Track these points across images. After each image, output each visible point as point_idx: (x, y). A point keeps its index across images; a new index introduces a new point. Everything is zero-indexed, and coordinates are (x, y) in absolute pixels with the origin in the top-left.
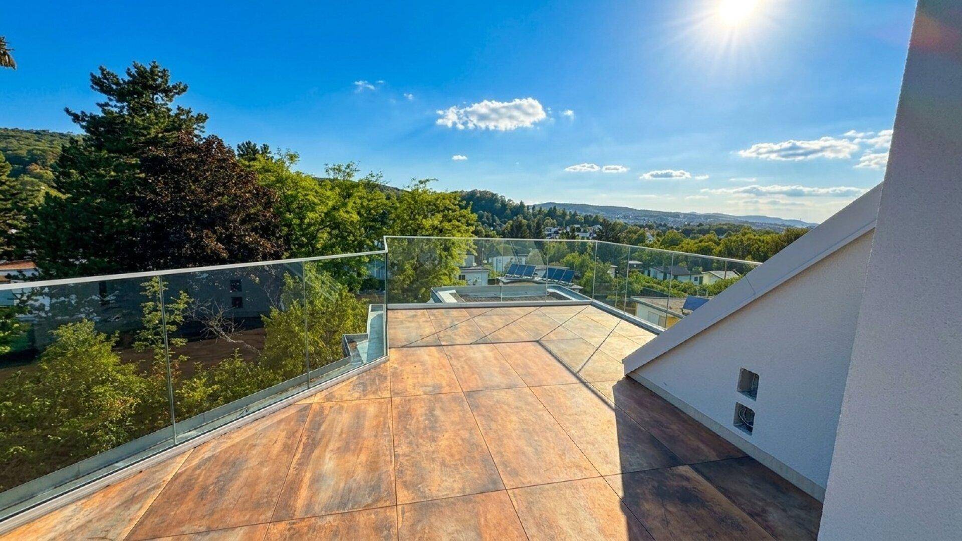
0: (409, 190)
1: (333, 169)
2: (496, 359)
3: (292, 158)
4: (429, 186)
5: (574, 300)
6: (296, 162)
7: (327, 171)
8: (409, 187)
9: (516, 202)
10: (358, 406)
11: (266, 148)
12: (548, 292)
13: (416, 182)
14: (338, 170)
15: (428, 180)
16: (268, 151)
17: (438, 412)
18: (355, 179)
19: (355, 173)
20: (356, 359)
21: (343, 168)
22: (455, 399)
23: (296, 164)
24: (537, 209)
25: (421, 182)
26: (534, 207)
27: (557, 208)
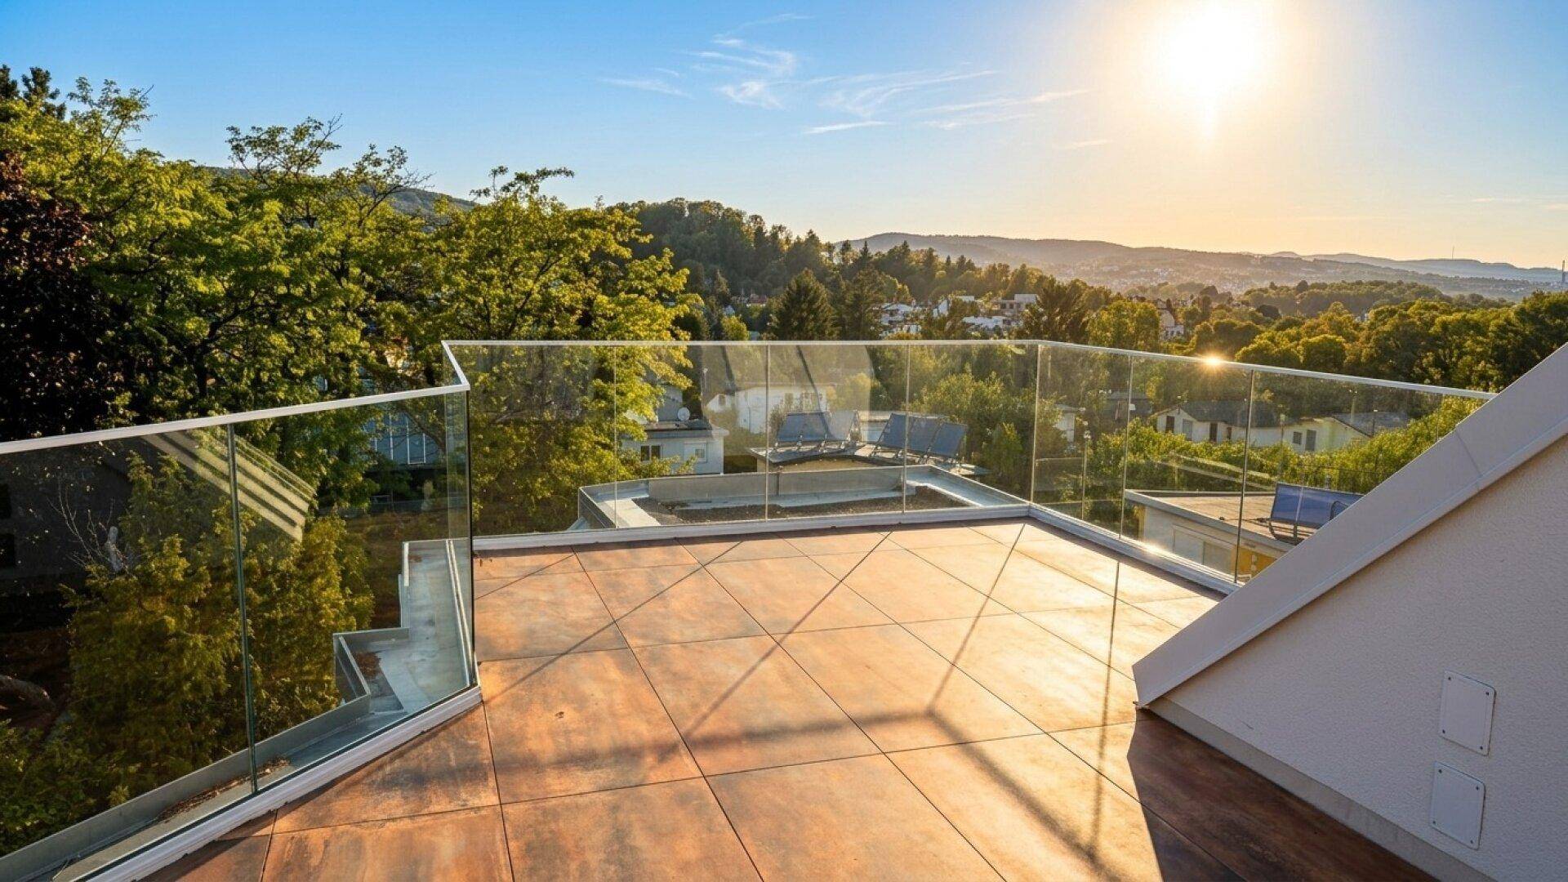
0: (484, 201)
1: (254, 143)
2: (787, 678)
3: (125, 109)
4: (546, 187)
5: (978, 505)
6: (140, 122)
7: (238, 149)
8: (486, 192)
9: (798, 232)
10: (407, 836)
11: (40, 79)
12: (909, 487)
13: (509, 177)
14: (267, 142)
15: (544, 174)
16: (51, 91)
17: (640, 839)
18: (323, 169)
19: (325, 156)
20: (384, 701)
21: (285, 138)
22: (683, 800)
23: (137, 127)
24: (857, 250)
25: (521, 178)
26: (846, 246)
27: (912, 248)
